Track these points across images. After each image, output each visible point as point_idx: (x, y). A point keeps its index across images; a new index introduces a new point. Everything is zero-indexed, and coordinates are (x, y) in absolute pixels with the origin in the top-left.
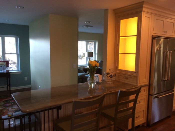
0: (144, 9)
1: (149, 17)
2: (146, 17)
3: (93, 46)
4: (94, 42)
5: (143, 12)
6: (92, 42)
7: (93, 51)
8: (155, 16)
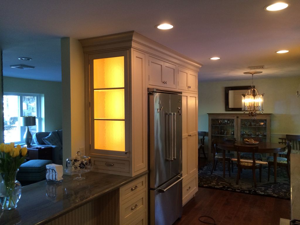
0: (134, 44)
1: (142, 59)
2: (137, 57)
3: (34, 104)
4: (36, 98)
5: (132, 49)
6: (32, 97)
7: (34, 114)
8: (149, 56)
